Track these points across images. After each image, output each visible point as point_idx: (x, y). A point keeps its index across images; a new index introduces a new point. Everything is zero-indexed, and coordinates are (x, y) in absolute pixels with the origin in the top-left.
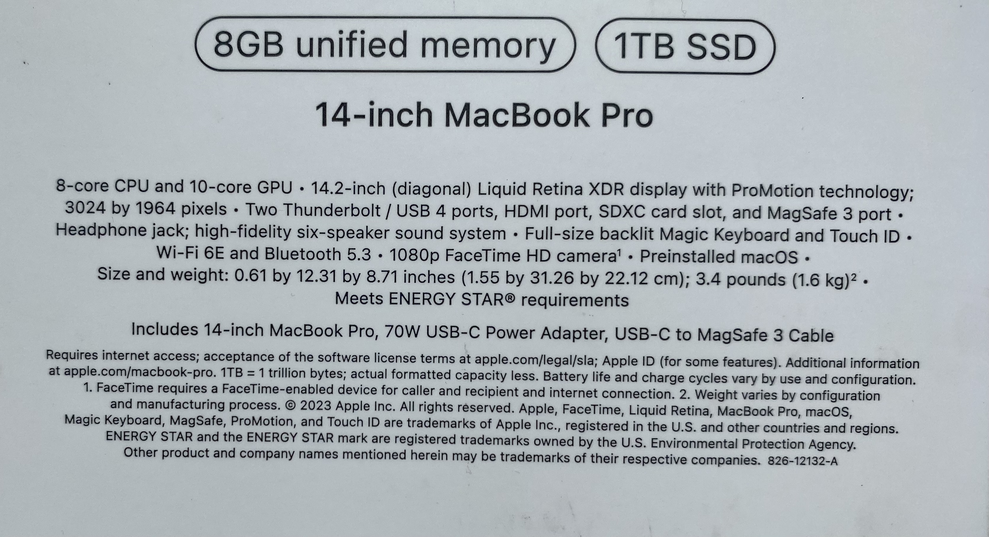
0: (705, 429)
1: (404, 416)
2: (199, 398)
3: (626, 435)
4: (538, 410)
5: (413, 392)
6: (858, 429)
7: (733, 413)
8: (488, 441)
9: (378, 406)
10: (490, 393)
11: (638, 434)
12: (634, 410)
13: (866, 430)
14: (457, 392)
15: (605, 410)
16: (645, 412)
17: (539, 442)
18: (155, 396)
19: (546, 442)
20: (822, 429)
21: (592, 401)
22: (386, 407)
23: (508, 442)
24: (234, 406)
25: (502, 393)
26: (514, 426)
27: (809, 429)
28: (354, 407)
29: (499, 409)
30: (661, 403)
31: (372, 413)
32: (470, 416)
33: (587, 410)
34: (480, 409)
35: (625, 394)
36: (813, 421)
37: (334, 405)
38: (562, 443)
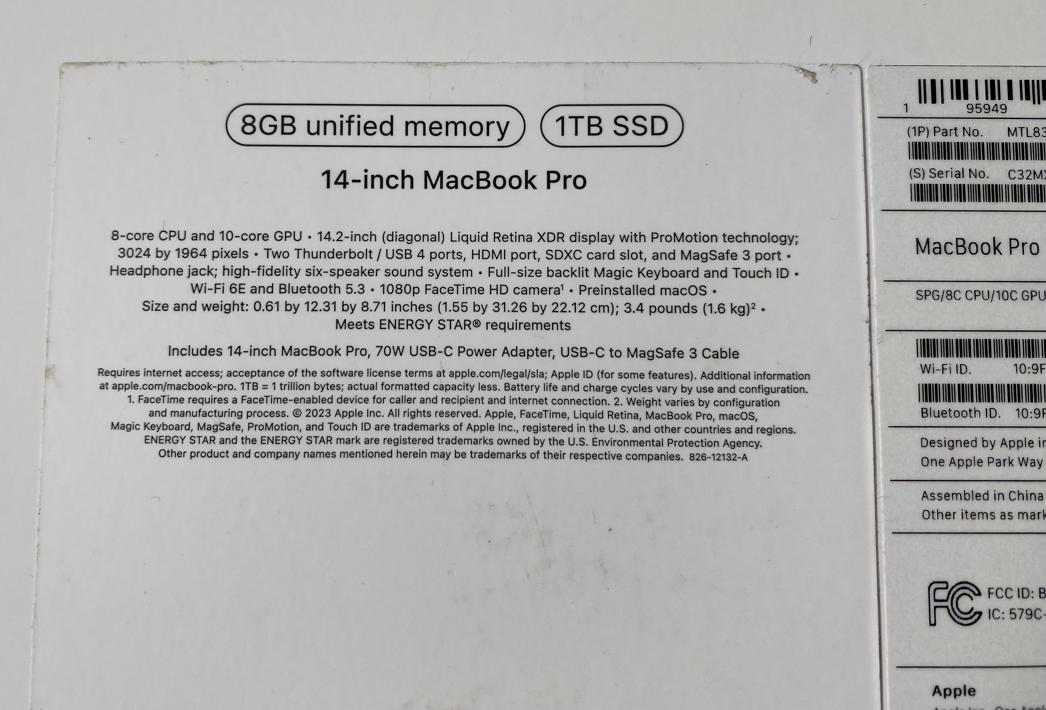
0: (635, 430)
1: (391, 421)
2: (222, 407)
3: (571, 435)
4: (500, 415)
5: (398, 401)
6: (763, 430)
7: (658, 417)
8: (460, 441)
9: (370, 413)
10: (461, 401)
11: (581, 434)
12: (578, 415)
13: (770, 431)
14: (434, 401)
15: (554, 414)
16: (586, 416)
17: (501, 442)
18: (185, 407)
19: (507, 442)
20: (733, 430)
21: (544, 407)
22: (376, 414)
23: (476, 442)
24: (250, 414)
25: (471, 401)
26: (481, 428)
27: (722, 430)
28: (349, 414)
29: (468, 414)
30: (599, 409)
31: (365, 419)
32: (445, 421)
33: (540, 415)
34: (453, 414)
35: (570, 401)
36: (725, 424)
37: (333, 413)
38: (520, 442)
